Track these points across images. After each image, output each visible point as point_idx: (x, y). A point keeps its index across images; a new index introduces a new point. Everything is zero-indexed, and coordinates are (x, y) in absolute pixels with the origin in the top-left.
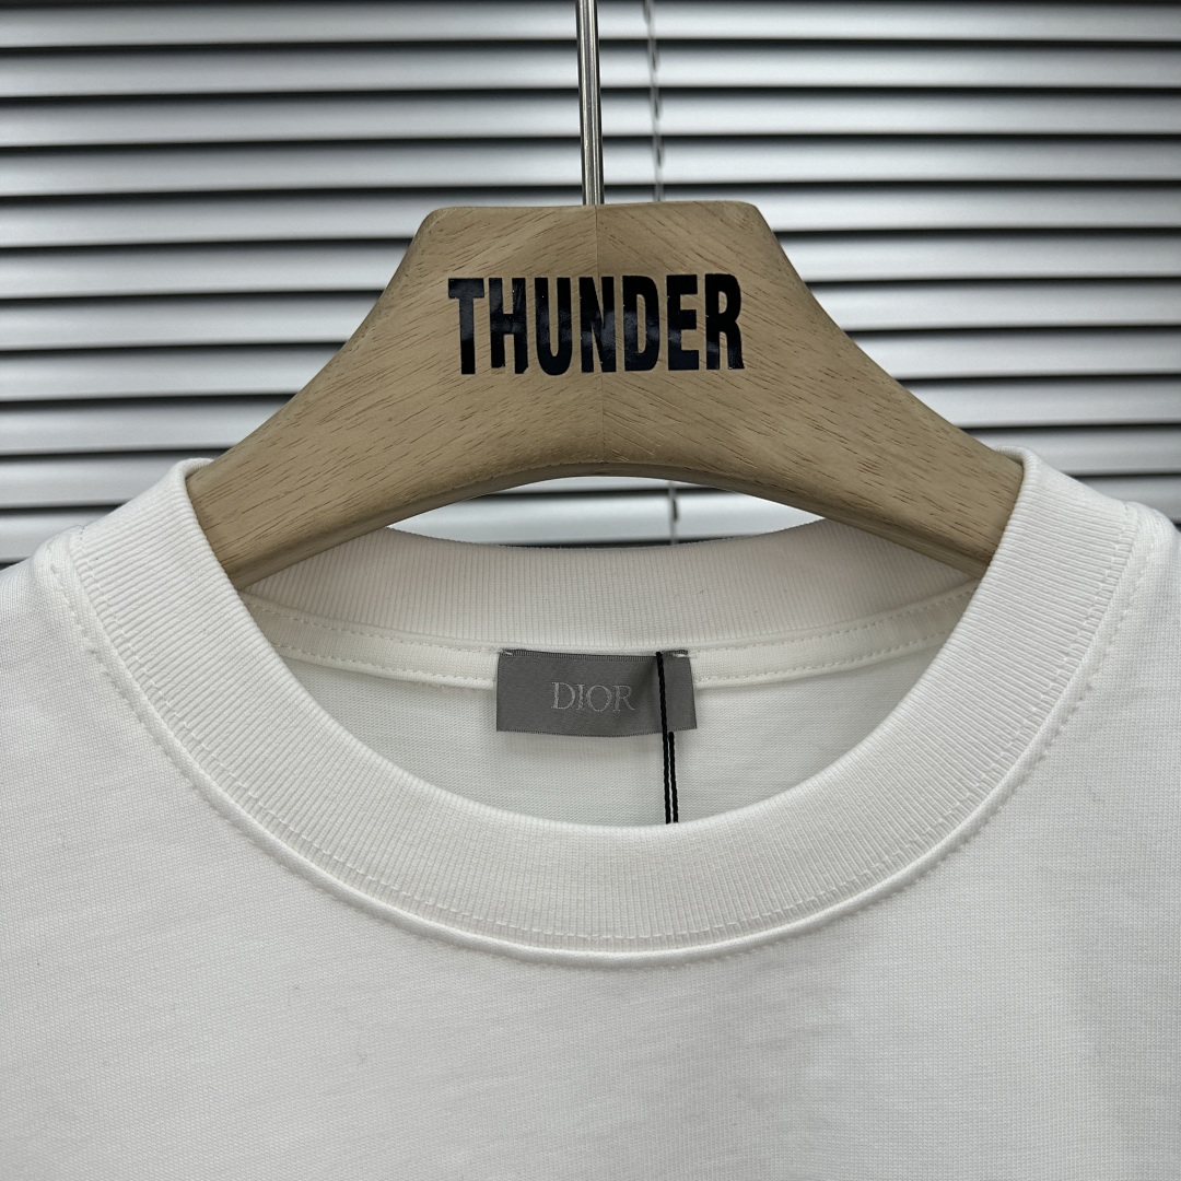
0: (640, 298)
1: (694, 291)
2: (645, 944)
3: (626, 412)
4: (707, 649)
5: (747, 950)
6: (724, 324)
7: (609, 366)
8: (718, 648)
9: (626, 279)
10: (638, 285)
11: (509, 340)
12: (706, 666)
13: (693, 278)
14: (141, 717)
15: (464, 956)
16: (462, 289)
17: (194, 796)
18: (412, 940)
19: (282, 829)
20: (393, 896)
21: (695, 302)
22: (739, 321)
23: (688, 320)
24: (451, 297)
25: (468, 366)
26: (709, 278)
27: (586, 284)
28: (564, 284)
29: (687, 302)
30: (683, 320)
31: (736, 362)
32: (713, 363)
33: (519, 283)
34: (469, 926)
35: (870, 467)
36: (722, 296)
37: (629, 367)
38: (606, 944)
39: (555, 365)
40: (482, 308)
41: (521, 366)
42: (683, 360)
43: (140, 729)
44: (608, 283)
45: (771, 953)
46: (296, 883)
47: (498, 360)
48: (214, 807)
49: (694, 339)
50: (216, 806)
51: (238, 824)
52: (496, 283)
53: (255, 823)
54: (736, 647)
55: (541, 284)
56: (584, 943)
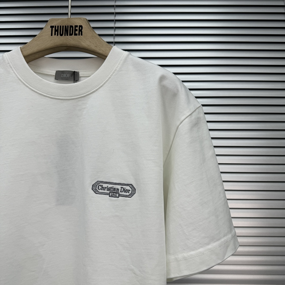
0: (71, 28)
1: (77, 27)
2: (65, 97)
3: (69, 40)
4: (81, 72)
5: (77, 98)
6: (81, 31)
7: (67, 35)
8: (83, 72)
9: (70, 26)
10: (71, 26)
11: (56, 32)
12: (81, 74)
13: (77, 26)
14: (13, 70)
15: (45, 97)
16: (52, 27)
17: (17, 78)
18: (39, 95)
19: (26, 82)
20: (38, 90)
21: (77, 28)
22: (82, 30)
23: (77, 30)
24: (51, 27)
25: (52, 35)
26: (79, 26)
27: (66, 26)
28: (63, 26)
29: (76, 28)
30: (76, 30)
31: (82, 35)
32: (79, 35)
33: (58, 26)
34: (45, 94)
35: (96, 47)
36: (81, 28)
37: (70, 35)
38: (61, 97)
39: (61, 35)
40: (54, 29)
41: (58, 35)
42: (76, 35)
43: (12, 71)
44: (68, 26)
45: (80, 99)
46: (27, 88)
47: (55, 34)
48: (19, 80)
49: (77, 32)
50: (19, 79)
51: (21, 81)
52: (56, 26)
53: (23, 81)
54: (85, 72)
55: (61, 26)
56: (58, 96)
